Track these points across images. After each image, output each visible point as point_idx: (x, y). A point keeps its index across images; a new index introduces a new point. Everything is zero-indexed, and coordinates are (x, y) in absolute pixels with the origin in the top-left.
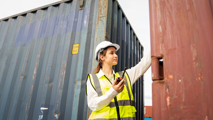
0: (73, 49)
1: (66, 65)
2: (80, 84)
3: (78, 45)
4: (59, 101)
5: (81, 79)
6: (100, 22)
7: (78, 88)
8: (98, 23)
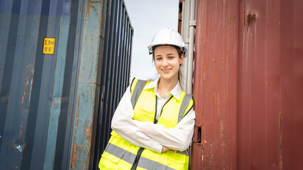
0: (45, 46)
1: (33, 71)
2: (60, 102)
3: (53, 40)
4: (23, 126)
5: (61, 95)
6: (91, 9)
7: (56, 108)
8: (88, 11)
